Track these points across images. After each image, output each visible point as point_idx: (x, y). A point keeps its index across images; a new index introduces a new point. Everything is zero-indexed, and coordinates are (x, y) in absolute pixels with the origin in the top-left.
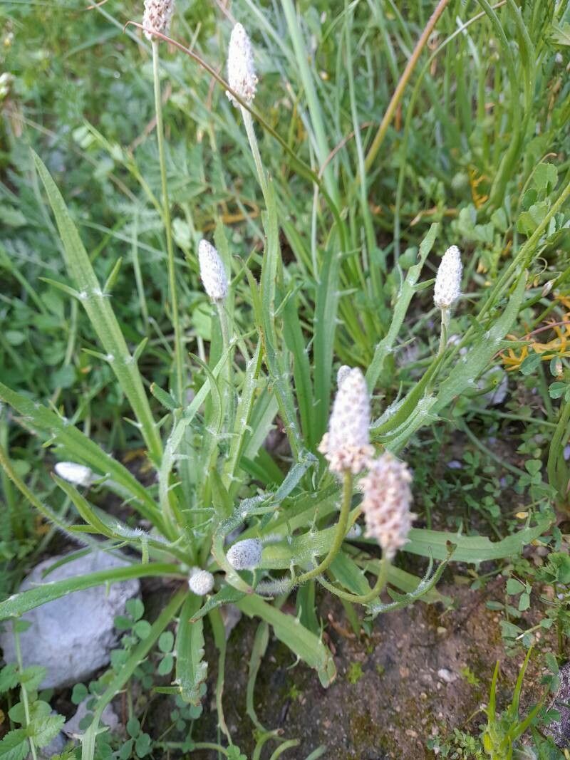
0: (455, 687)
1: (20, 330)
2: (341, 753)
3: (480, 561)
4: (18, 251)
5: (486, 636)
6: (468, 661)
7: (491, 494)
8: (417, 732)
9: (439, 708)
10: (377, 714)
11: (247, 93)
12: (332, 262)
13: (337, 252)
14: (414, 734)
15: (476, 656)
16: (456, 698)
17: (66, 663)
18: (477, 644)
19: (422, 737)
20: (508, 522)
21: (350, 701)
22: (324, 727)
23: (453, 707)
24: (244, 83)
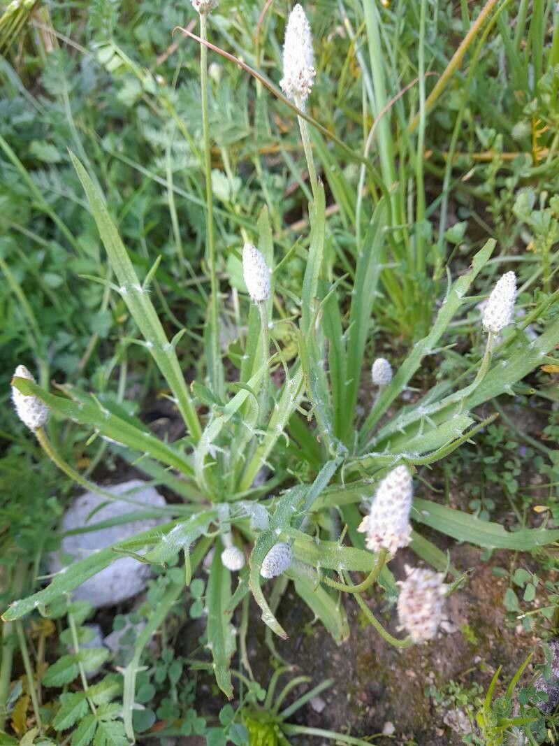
0: (454, 639)
1: (57, 273)
2: (347, 683)
3: (493, 547)
4: (52, 184)
5: (488, 597)
6: (469, 618)
7: (511, 471)
8: (416, 673)
9: (438, 655)
10: (381, 654)
11: (303, 86)
12: (377, 234)
13: (382, 226)
14: (413, 674)
15: (476, 613)
16: (454, 649)
17: (107, 590)
18: (479, 603)
19: (420, 679)
20: (524, 498)
21: (358, 639)
22: (333, 660)
23: (450, 656)
24: (301, 76)
